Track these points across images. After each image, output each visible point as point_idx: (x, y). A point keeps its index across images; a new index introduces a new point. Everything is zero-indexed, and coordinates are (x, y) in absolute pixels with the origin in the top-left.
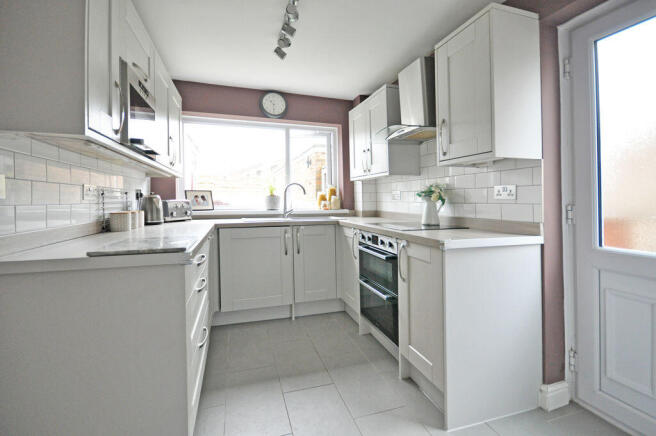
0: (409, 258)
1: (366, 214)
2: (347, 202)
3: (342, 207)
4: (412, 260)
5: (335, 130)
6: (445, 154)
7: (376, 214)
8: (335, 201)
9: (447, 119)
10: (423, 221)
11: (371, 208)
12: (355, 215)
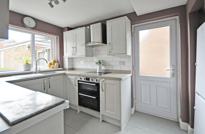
0: (105, 84)
1: (70, 69)
2: (61, 65)
3: (59, 67)
4: (106, 84)
5: (55, 38)
6: (110, 52)
7: (73, 69)
8: (57, 65)
9: (111, 42)
10: (98, 71)
11: (71, 67)
12: (64, 70)
